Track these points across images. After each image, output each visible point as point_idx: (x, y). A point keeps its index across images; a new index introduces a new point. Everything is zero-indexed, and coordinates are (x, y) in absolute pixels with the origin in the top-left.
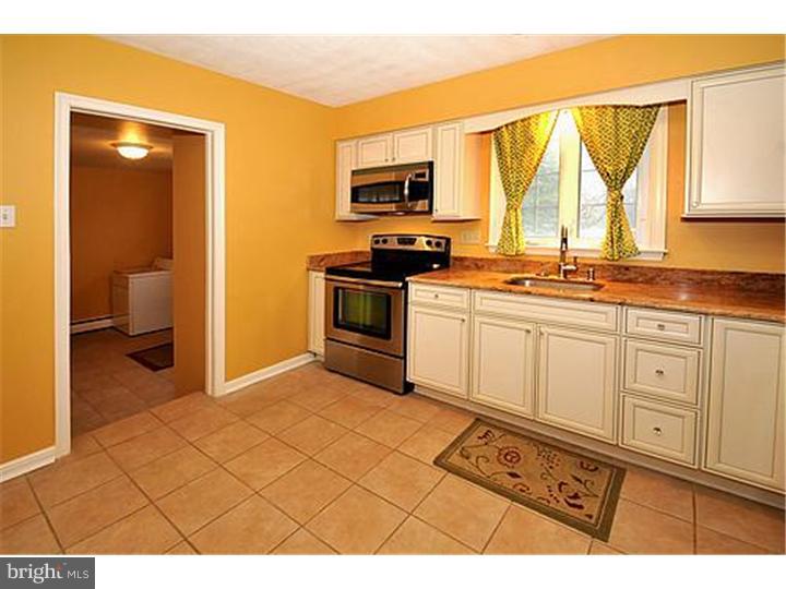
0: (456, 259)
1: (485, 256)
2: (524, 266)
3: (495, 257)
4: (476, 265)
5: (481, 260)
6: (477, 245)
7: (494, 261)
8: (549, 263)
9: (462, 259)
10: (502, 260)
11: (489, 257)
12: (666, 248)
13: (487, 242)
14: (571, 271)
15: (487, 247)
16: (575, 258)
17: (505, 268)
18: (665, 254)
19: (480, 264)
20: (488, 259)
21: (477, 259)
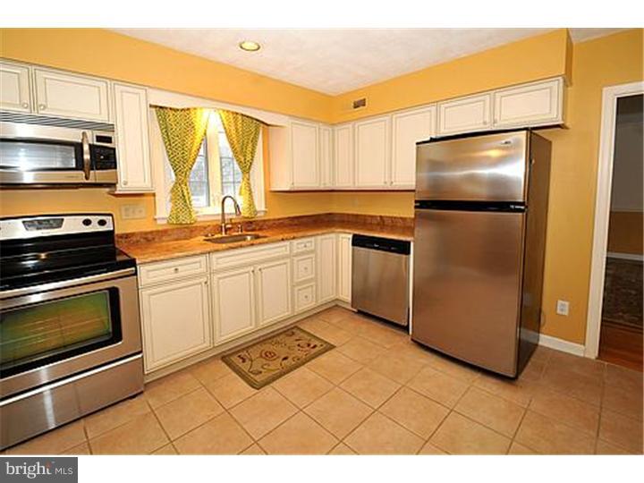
0: (121, 236)
1: (154, 229)
2: (192, 231)
3: (165, 228)
4: (146, 238)
5: (151, 232)
6: (144, 218)
7: (165, 232)
8: (209, 226)
9: (127, 236)
10: (173, 230)
11: (160, 228)
12: (266, 207)
13: (155, 214)
14: (230, 229)
15: (155, 220)
16: (231, 220)
17: (176, 237)
18: (266, 212)
19: (150, 236)
20: (158, 232)
21: (146, 233)
